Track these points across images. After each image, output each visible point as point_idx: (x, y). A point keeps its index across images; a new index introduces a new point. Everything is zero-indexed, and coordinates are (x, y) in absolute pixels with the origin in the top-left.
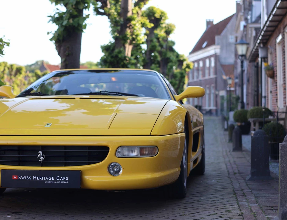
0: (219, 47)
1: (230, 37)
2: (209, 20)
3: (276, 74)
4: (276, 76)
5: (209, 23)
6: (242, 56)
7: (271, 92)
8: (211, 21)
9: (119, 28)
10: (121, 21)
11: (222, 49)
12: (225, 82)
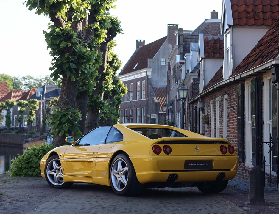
0: (151, 70)
1: (162, 60)
2: (140, 40)
3: (210, 122)
4: (210, 123)
5: (140, 43)
6: (183, 99)
7: (206, 131)
8: (142, 41)
9: (98, 81)
10: (100, 76)
11: (153, 72)
12: (157, 105)
